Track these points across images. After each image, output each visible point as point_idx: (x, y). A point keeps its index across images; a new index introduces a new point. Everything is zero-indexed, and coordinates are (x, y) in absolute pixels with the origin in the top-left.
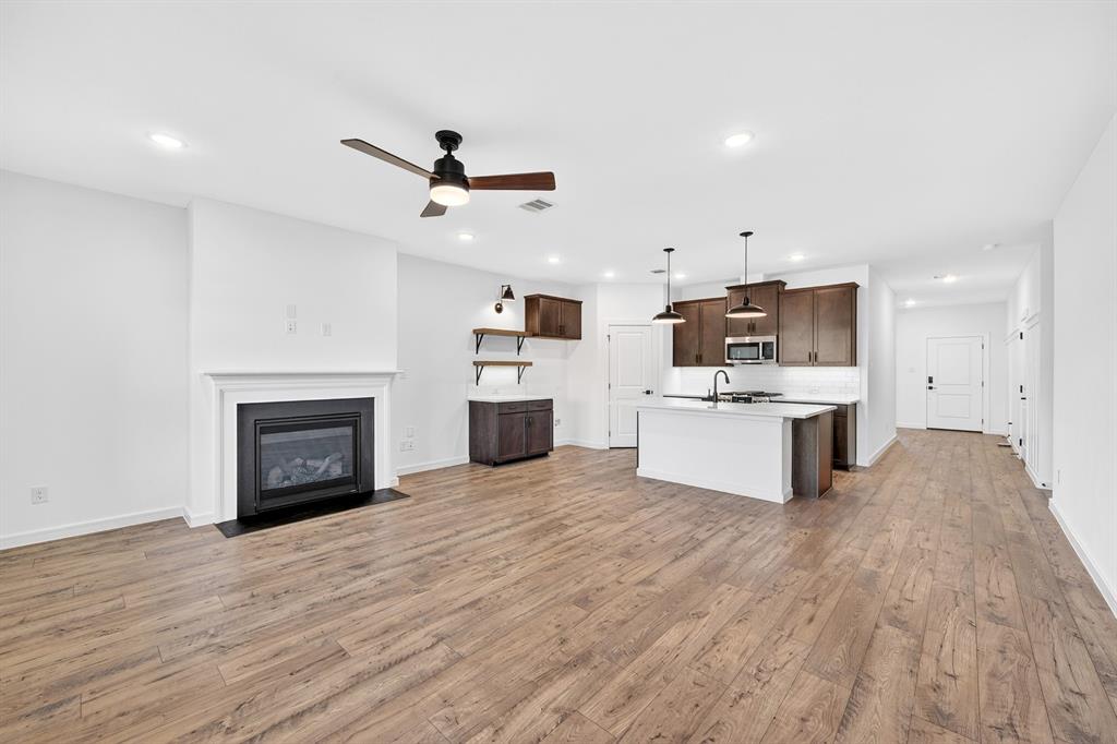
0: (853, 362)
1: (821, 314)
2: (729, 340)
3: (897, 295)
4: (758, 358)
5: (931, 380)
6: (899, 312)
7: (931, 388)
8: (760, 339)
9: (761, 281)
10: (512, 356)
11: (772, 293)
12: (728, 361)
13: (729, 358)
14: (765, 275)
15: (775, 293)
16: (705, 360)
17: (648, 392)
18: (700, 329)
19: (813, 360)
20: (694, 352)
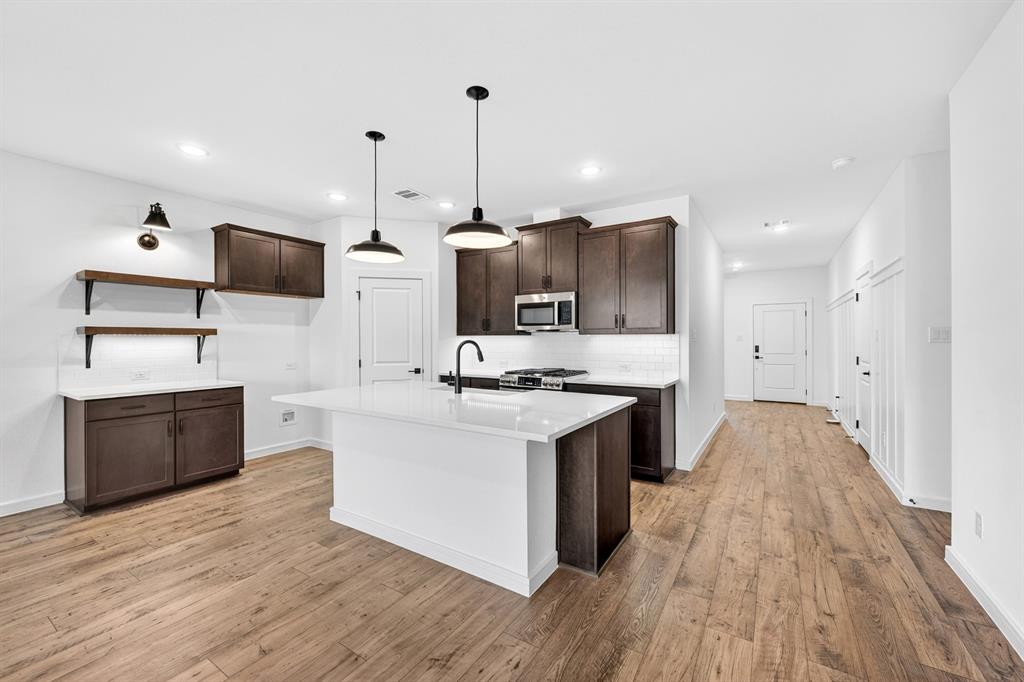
0: (671, 328)
1: (629, 261)
2: (519, 300)
3: (725, 252)
4: (553, 324)
5: (757, 349)
6: (727, 276)
7: (757, 357)
8: (556, 298)
9: (558, 218)
10: (188, 320)
11: (571, 233)
12: (520, 328)
13: (520, 324)
14: (563, 210)
15: (574, 235)
16: (494, 326)
17: (417, 371)
18: (488, 284)
19: (620, 326)
20: (480, 317)
